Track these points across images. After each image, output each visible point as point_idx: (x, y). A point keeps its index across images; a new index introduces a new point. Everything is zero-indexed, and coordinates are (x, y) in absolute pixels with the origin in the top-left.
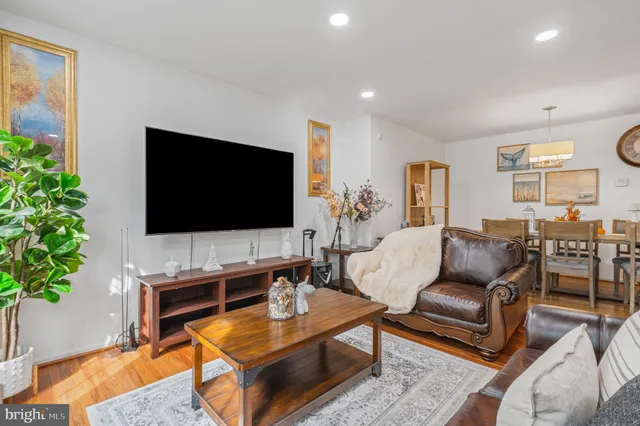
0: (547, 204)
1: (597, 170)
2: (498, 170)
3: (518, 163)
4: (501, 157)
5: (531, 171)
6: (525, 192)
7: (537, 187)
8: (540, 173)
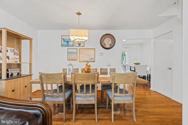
0: (80, 62)
1: (95, 49)
2: (62, 46)
3: (69, 44)
4: (62, 40)
5: (74, 47)
6: (72, 56)
7: (76, 54)
8: (77, 49)
